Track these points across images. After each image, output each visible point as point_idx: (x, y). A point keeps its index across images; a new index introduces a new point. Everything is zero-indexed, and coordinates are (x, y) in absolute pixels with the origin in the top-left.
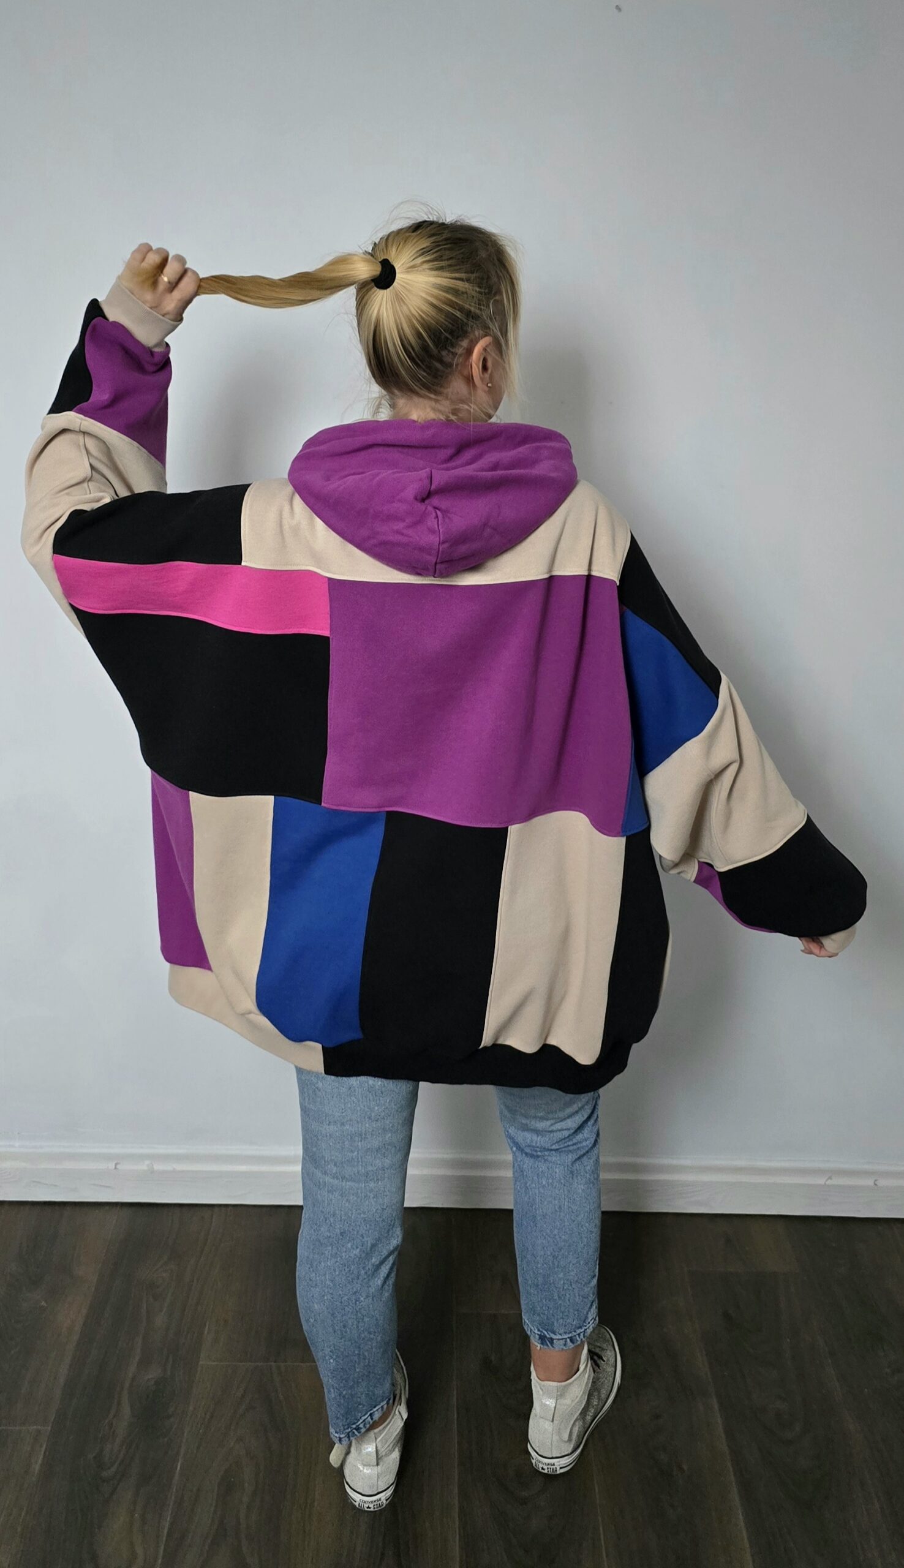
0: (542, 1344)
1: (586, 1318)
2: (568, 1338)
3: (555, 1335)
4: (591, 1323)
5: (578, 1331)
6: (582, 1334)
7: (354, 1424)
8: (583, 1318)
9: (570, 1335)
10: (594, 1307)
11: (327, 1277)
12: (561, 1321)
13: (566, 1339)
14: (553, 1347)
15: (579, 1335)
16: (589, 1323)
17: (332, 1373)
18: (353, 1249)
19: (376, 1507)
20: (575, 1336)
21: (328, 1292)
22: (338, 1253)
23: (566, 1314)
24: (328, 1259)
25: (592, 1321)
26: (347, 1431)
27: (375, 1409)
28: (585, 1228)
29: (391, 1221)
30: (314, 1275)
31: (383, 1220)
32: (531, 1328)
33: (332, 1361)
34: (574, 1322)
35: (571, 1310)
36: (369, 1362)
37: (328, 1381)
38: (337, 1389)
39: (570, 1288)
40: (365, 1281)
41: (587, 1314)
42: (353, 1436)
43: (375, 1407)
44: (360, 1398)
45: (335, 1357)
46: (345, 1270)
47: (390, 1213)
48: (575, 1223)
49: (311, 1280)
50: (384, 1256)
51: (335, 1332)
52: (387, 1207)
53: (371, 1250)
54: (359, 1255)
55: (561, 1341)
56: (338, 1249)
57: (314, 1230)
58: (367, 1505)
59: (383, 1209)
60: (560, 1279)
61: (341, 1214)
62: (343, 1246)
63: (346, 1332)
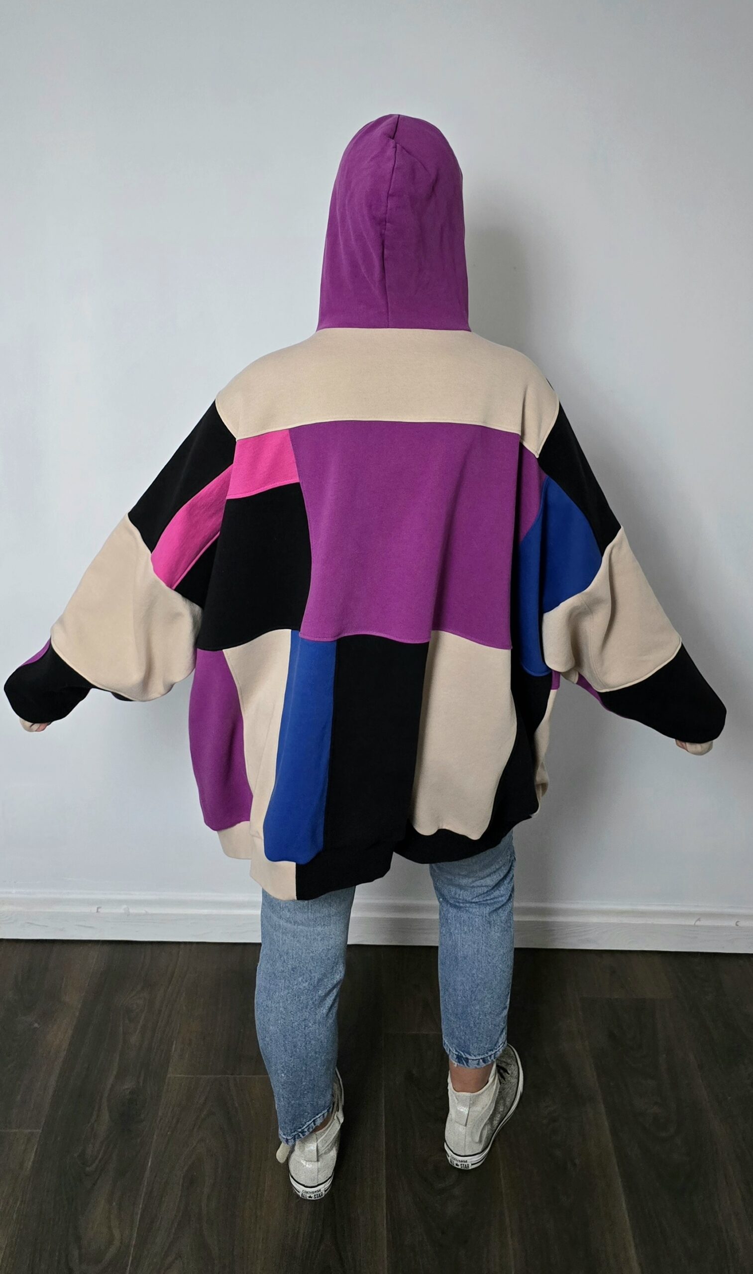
0: (459, 1063)
1: (497, 1042)
2: (481, 1059)
3: (470, 1055)
4: (501, 1046)
5: (490, 1053)
6: (493, 1056)
7: (300, 1128)
8: (494, 1043)
9: (483, 1057)
10: (504, 1035)
11: (281, 1004)
12: (475, 1045)
13: (479, 1059)
14: (467, 1065)
15: (490, 1056)
16: (499, 1046)
17: (283, 1085)
18: (304, 982)
19: (316, 1196)
20: (487, 1057)
21: (281, 1017)
22: (291, 986)
23: (479, 1039)
24: (282, 990)
25: (502, 1045)
26: (294, 1134)
27: (317, 1117)
28: (499, 969)
29: (335, 959)
30: (270, 1002)
31: (329, 959)
32: (450, 1048)
33: (283, 1075)
34: (487, 1046)
35: (485, 1037)
36: (314, 1077)
37: (279, 1091)
38: (286, 1098)
39: (485, 1018)
40: (312, 1010)
41: (498, 1039)
42: (298, 1139)
43: (317, 1115)
44: (306, 1106)
45: (285, 1072)
46: (295, 1000)
47: (335, 953)
48: (490, 965)
49: (267, 1006)
50: (328, 990)
51: (286, 1051)
52: (332, 947)
53: (318, 982)
54: (307, 987)
55: (475, 1061)
56: (290, 982)
57: (271, 965)
58: (308, 1195)
59: (329, 950)
60: (476, 1010)
61: (293, 953)
62: (295, 980)
63: (296, 1051)
